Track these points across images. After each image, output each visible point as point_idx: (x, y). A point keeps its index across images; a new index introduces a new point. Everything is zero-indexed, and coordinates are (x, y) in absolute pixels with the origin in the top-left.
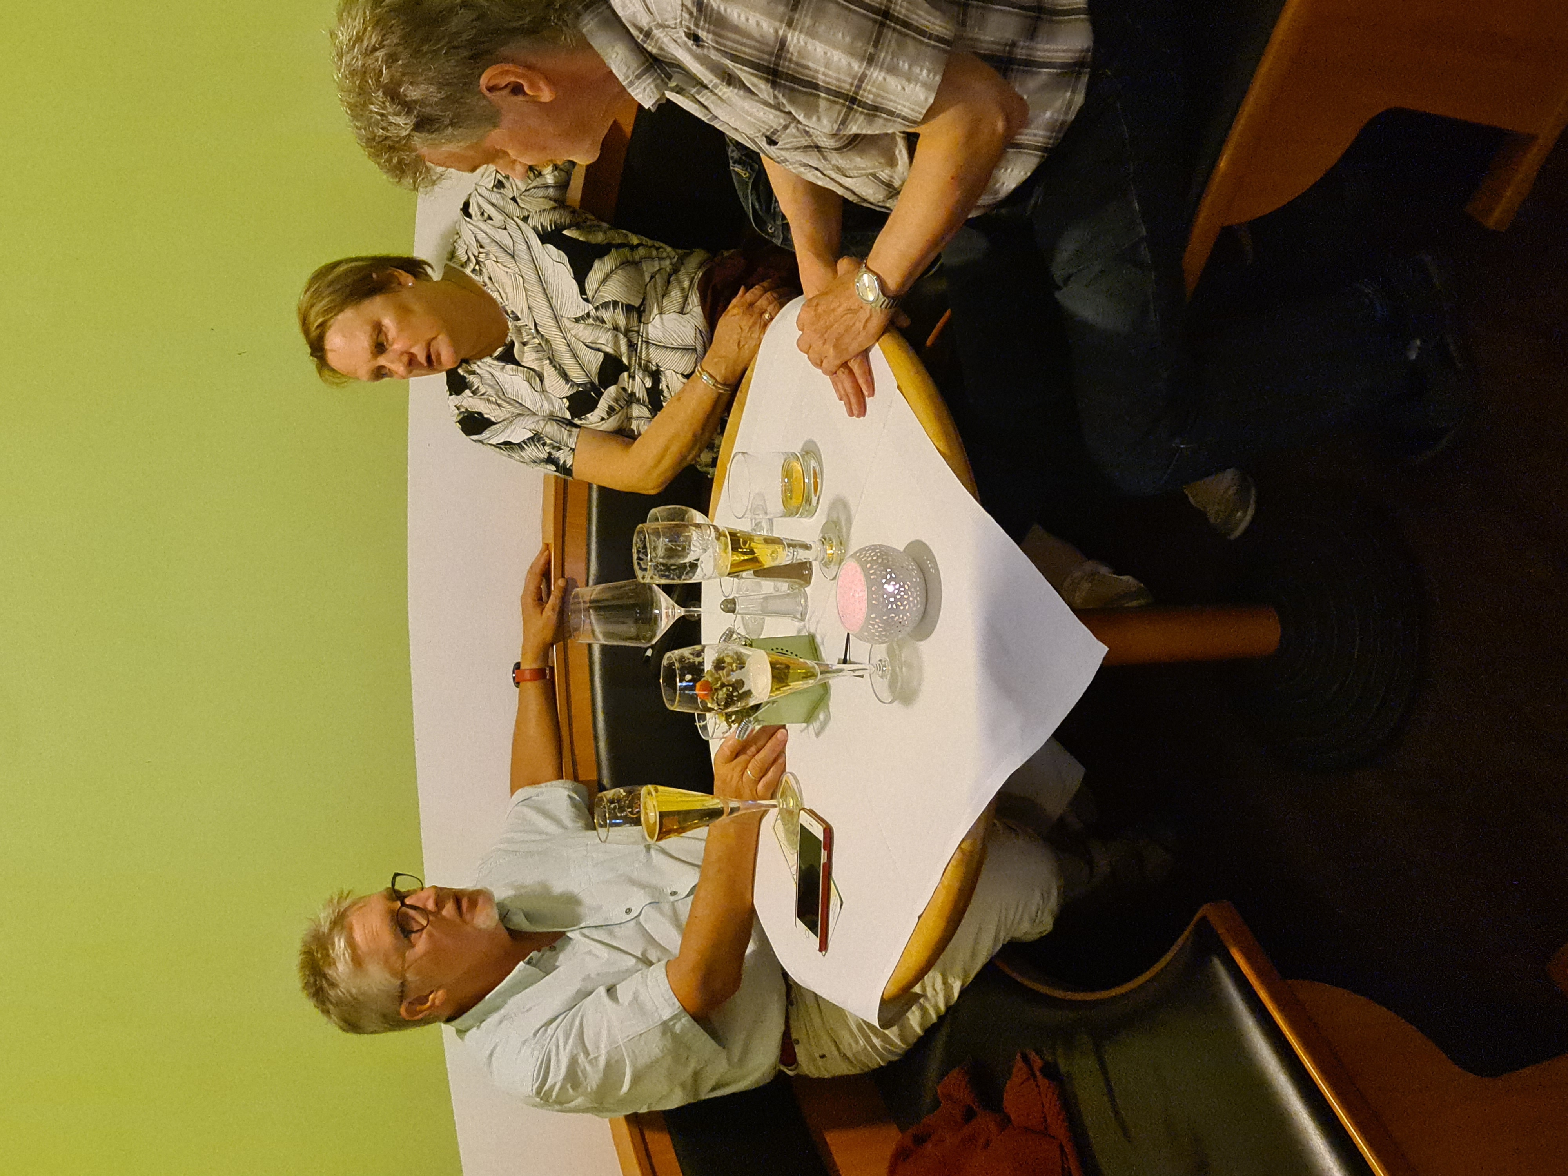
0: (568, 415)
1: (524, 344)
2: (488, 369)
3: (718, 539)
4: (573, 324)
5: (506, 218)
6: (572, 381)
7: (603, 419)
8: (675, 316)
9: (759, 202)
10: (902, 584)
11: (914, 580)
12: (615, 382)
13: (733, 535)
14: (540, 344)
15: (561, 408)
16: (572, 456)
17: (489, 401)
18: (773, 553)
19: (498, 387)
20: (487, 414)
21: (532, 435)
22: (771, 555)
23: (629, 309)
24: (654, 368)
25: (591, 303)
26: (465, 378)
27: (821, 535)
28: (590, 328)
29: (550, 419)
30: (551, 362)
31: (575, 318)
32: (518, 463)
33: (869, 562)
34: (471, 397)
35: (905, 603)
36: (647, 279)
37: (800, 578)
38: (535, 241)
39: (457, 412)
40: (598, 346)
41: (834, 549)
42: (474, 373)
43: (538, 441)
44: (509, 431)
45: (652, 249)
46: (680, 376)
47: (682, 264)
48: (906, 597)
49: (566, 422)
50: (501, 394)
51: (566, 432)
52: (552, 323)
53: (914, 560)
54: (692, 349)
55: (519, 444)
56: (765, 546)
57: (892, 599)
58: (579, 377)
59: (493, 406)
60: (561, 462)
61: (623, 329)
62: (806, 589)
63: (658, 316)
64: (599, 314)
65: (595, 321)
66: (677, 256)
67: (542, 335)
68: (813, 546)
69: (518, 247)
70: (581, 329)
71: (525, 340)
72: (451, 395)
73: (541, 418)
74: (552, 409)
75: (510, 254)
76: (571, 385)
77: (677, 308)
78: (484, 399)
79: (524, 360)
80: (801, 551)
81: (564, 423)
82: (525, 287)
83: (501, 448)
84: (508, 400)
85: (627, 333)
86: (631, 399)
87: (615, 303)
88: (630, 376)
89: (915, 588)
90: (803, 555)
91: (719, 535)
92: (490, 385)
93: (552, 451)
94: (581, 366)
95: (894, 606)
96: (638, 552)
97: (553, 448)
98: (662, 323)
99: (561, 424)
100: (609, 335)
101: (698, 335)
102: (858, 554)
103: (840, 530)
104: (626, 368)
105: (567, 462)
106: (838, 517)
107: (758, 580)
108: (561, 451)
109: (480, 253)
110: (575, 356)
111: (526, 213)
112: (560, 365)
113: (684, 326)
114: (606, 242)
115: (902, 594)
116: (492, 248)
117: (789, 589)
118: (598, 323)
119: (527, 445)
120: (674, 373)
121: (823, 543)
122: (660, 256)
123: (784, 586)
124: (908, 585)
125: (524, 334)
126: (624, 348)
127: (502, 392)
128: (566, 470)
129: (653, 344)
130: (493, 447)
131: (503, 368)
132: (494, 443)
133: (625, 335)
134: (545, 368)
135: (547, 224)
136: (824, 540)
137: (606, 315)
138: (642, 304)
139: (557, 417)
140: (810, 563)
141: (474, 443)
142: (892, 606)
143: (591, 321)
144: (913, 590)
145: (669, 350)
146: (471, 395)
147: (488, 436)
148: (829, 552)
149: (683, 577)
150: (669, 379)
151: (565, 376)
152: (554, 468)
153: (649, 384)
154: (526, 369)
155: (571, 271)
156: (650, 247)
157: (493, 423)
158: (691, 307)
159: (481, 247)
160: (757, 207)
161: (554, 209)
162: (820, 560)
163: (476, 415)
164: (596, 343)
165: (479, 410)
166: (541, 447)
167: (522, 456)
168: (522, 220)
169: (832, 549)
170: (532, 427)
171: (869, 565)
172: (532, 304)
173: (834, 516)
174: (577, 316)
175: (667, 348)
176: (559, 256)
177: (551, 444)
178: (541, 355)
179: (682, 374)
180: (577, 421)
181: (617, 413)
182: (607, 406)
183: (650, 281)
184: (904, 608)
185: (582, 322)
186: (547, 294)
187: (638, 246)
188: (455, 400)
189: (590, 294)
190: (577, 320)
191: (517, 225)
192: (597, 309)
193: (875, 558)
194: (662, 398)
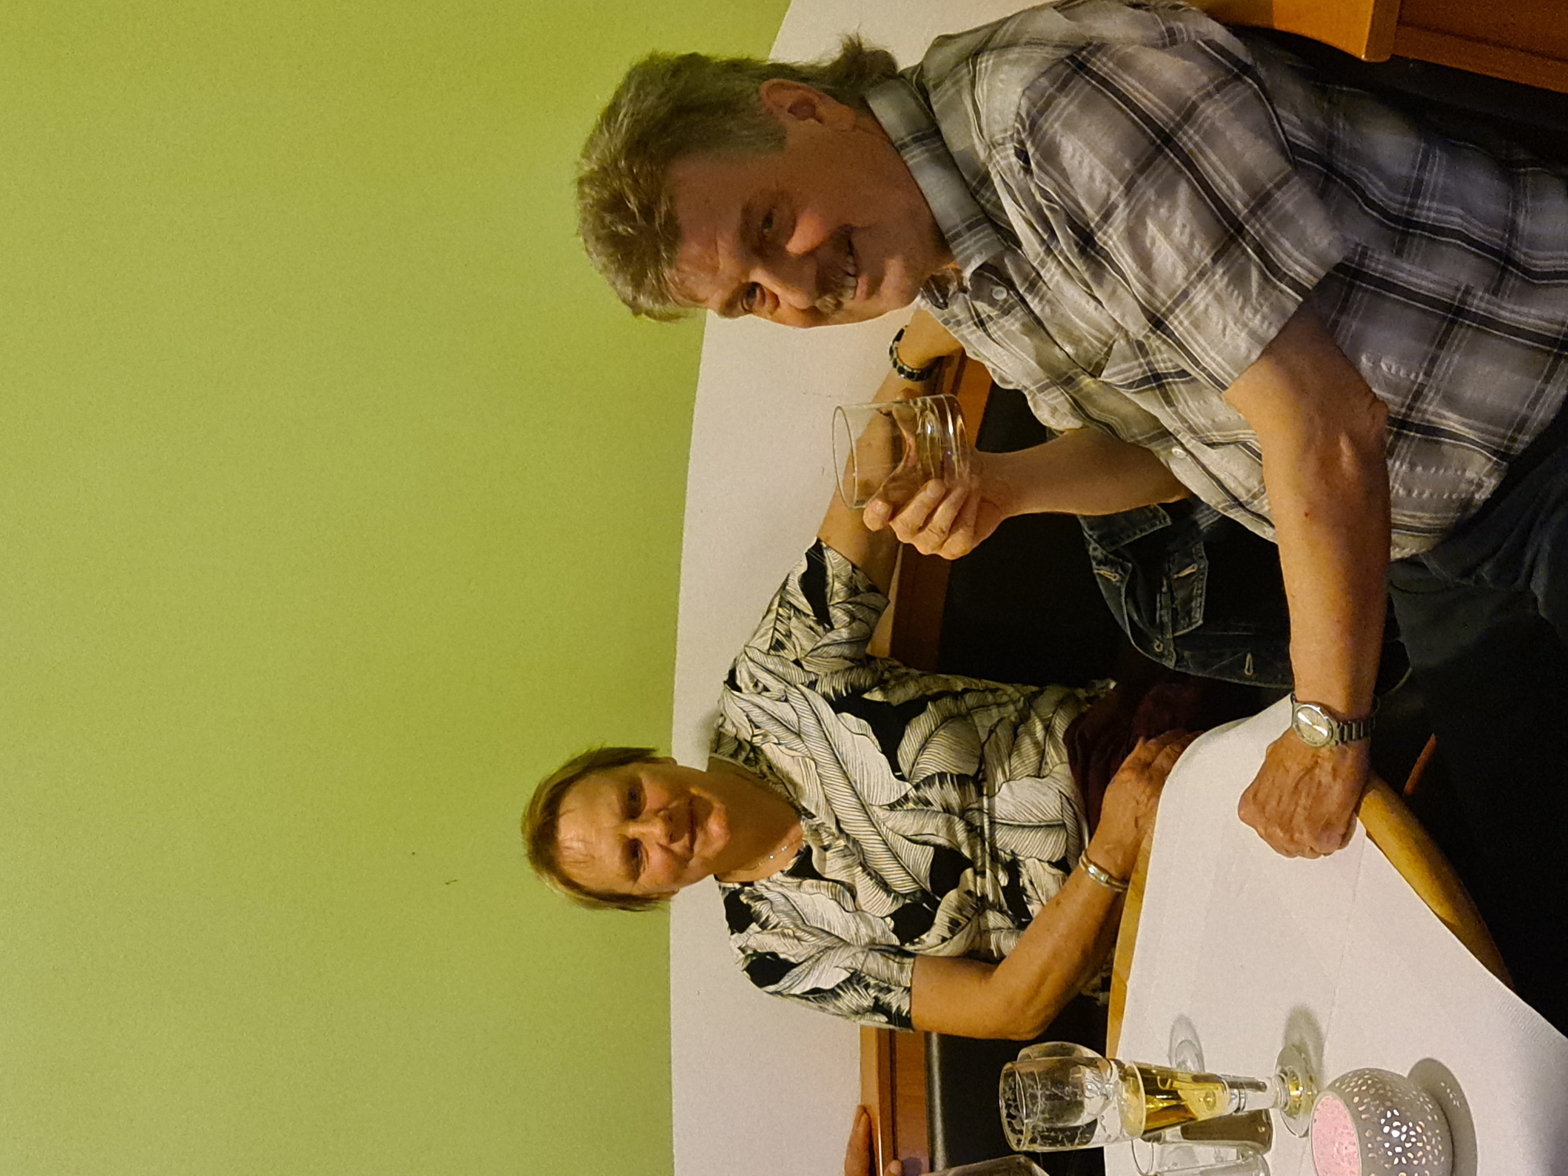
0: (895, 941)
1: (826, 849)
2: (780, 889)
3: (1123, 1079)
4: (888, 813)
5: (786, 687)
6: (895, 892)
7: (944, 940)
8: (1027, 781)
9: (1138, 610)
10: (1411, 1124)
11: (1430, 1118)
12: (955, 884)
13: (1145, 1072)
14: (846, 846)
15: (884, 932)
16: (908, 998)
17: (784, 935)
18: (1207, 1096)
19: (795, 914)
20: (784, 953)
21: (849, 975)
22: (1205, 1099)
23: (961, 781)
24: (1009, 858)
25: (908, 781)
26: (749, 907)
27: (1279, 1068)
28: (910, 816)
29: (871, 950)
30: (864, 869)
31: (889, 805)
32: (836, 1017)
33: (1356, 1094)
34: (758, 933)
35: (1420, 1154)
36: (984, 738)
37: (1254, 1140)
38: (826, 711)
39: (742, 956)
40: (925, 838)
41: (1301, 1088)
42: (761, 898)
43: (858, 984)
44: (816, 973)
45: (987, 693)
46: (1046, 865)
47: (1031, 706)
48: (1420, 1144)
49: (893, 950)
50: (799, 922)
51: (896, 965)
52: (859, 816)
53: (1426, 1090)
54: (1059, 825)
55: (832, 991)
56: (1194, 1086)
57: (1398, 1150)
58: (902, 883)
59: (791, 941)
60: (894, 1009)
61: (957, 809)
62: (1265, 1156)
63: (1004, 785)
64: (921, 793)
65: (916, 804)
66: (1022, 699)
67: (847, 835)
68: (1268, 1084)
69: (804, 721)
70: (899, 817)
71: (826, 843)
72: (732, 933)
73: (859, 949)
74: (871, 934)
75: (796, 733)
76: (894, 898)
77: (1031, 770)
78: (777, 933)
79: (827, 870)
80: (1250, 1093)
81: (890, 952)
82: (819, 775)
83: (808, 999)
84: (810, 930)
85: (963, 813)
86: (982, 904)
87: (942, 776)
88: (976, 873)
89: (1433, 1131)
90: (1253, 1102)
91: (1125, 1074)
92: (782, 912)
93: (879, 995)
94: (905, 869)
95: (1404, 1161)
96: (1008, 1106)
97: (881, 990)
98: (1012, 793)
99: (887, 954)
100: (940, 820)
101: (1066, 805)
102: (1337, 1085)
103: (1307, 1061)
104: (970, 863)
105: (902, 1007)
106: (1302, 1039)
107: (1188, 1144)
108: (893, 993)
109: (754, 736)
110: (896, 857)
111: (813, 677)
112: (875, 872)
113: (1045, 794)
114: (920, 693)
115: (1413, 1140)
116: (771, 727)
117: (1238, 1158)
118: (920, 806)
119: (843, 991)
120: (1037, 861)
121: (1283, 1080)
122: (999, 701)
123: (1229, 1152)
124: (1421, 1127)
125: (824, 835)
126: (961, 835)
127: (801, 920)
128: (902, 1020)
129: (1003, 824)
130: (797, 999)
131: (799, 886)
132: (798, 993)
133: (961, 818)
134: (857, 879)
135: (841, 688)
136: (1284, 1076)
137: (932, 793)
138: (979, 770)
139: (880, 944)
140: (1267, 1112)
141: (771, 996)
142: (1400, 1160)
143: (911, 805)
144: (1429, 1134)
145: (1027, 830)
146: (759, 929)
147: (788, 984)
148: (1294, 1093)
149: (1077, 1141)
150: (1032, 871)
151: (884, 886)
152: (884, 1019)
153: (1004, 880)
154: (831, 883)
155: (877, 742)
156: (983, 691)
157: (794, 966)
158: (1051, 767)
159: (757, 727)
160: (1136, 618)
161: (850, 669)
162: (1282, 1105)
163: (768, 957)
164: (921, 834)
165: (772, 950)
166: (863, 992)
167: (840, 1008)
168: (808, 687)
169: (1297, 1089)
170: (848, 963)
171: (1356, 1099)
172: (830, 795)
173: (1296, 1038)
174: (892, 801)
175: (1024, 827)
176: (860, 726)
177: (876, 985)
178: (850, 860)
179: (1049, 862)
180: (908, 947)
181: (963, 928)
182: (947, 920)
183: (989, 737)
184: (1420, 1162)
185: (899, 808)
186: (848, 779)
187: (965, 691)
188: (739, 939)
189: (905, 769)
190: (892, 807)
191: (802, 694)
192: (917, 787)
193: (1364, 1088)
194: (1025, 898)
